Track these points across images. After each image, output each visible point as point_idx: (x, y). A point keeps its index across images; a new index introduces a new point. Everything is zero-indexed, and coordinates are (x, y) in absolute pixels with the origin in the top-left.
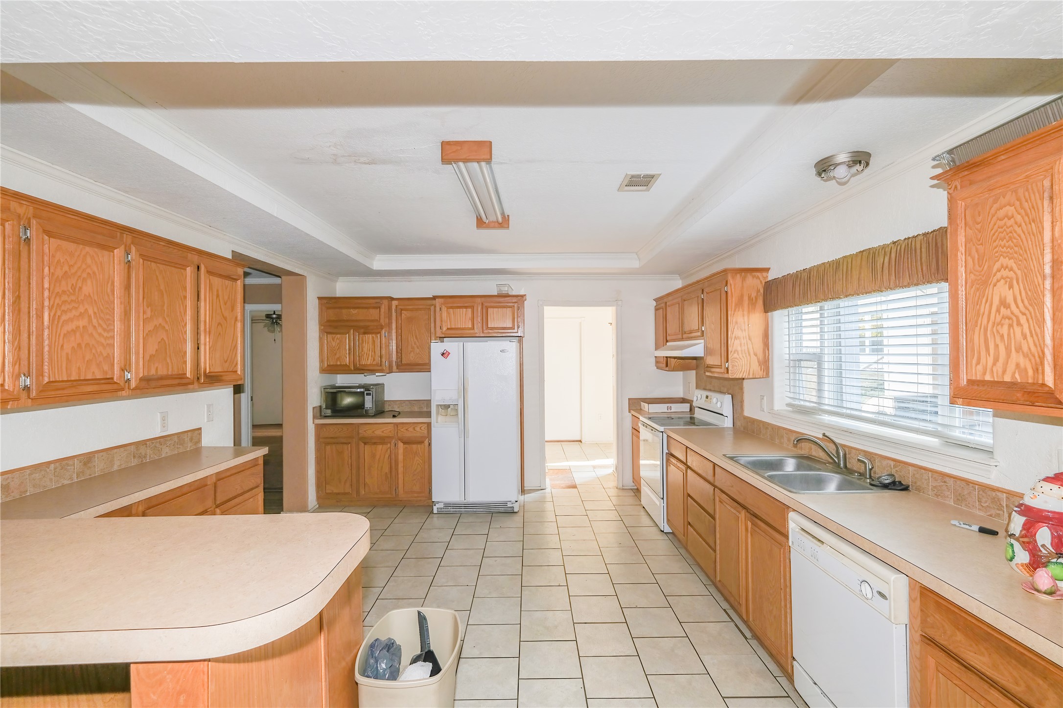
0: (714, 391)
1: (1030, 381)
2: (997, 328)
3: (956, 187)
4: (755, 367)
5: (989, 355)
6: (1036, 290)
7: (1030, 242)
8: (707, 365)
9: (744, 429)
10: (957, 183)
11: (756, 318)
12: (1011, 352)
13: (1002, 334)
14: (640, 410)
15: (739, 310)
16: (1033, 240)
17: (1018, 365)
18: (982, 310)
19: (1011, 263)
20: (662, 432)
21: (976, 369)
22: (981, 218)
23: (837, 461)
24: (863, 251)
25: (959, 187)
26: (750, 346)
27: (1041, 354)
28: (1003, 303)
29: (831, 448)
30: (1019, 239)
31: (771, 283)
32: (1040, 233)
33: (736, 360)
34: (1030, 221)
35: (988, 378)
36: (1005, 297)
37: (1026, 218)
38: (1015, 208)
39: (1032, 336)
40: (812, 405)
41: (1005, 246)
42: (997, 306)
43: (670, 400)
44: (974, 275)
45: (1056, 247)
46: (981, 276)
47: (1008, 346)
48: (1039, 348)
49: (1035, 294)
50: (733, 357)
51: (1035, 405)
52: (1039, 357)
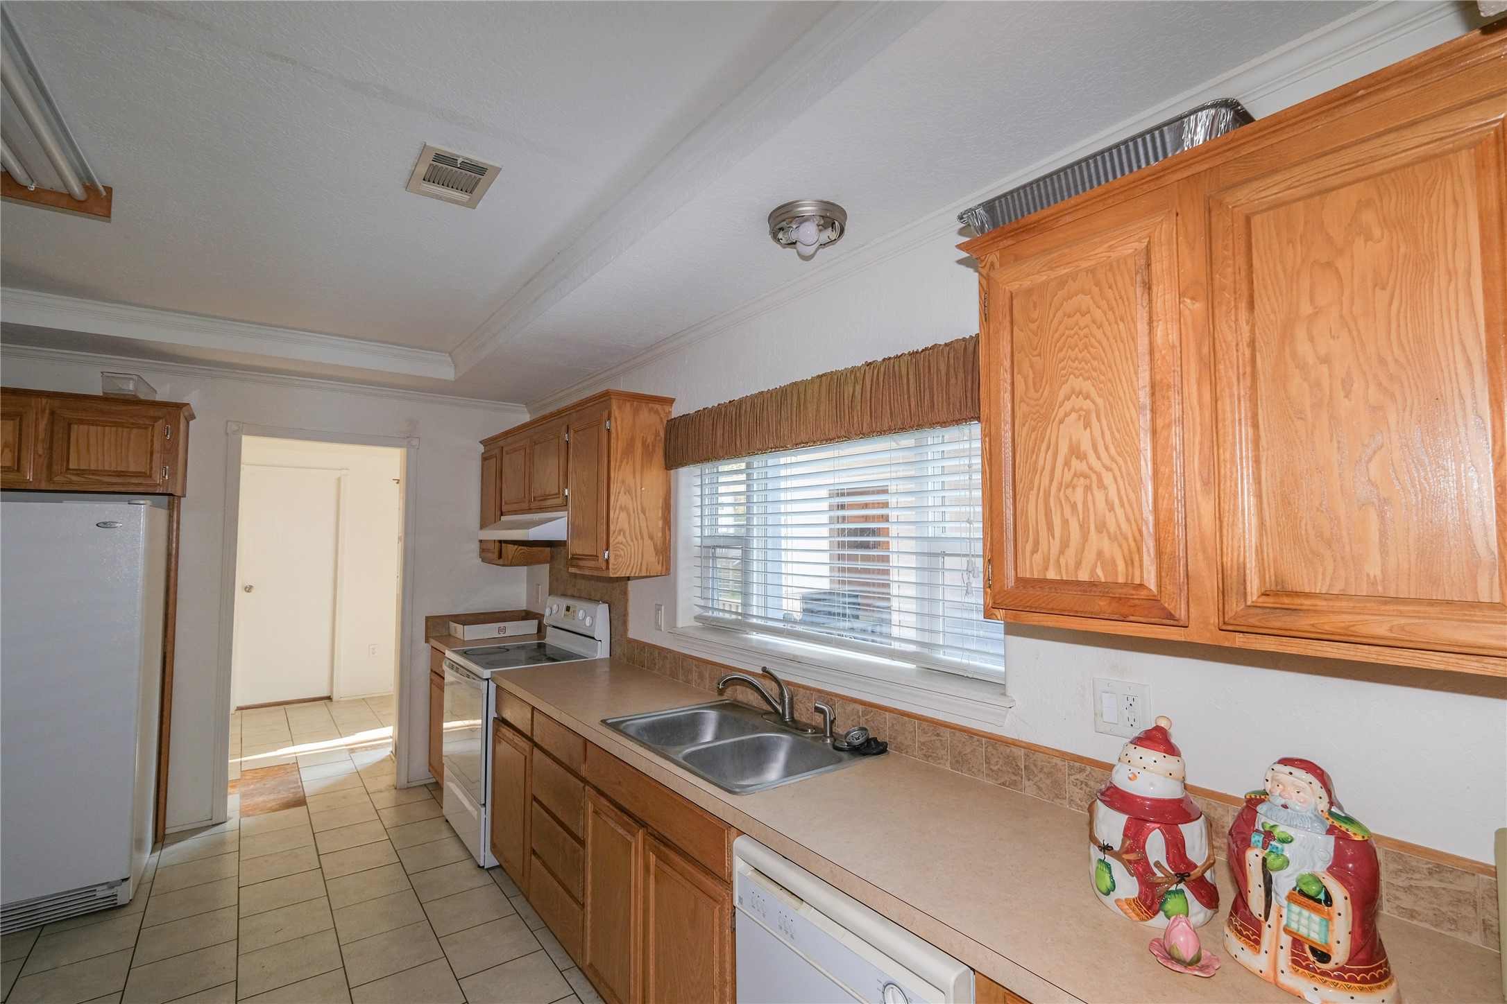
0: (580, 598)
1: (1121, 580)
2: (1065, 492)
3: (992, 265)
4: (651, 557)
5: (1053, 538)
6: (1128, 429)
7: (1117, 353)
8: (573, 555)
9: (628, 660)
10: (994, 258)
11: (653, 477)
12: (1089, 532)
13: (1075, 502)
14: (447, 639)
15: (627, 463)
16: (1122, 349)
17: (1100, 553)
18: (1041, 462)
19: (1087, 386)
20: (487, 680)
21: (1031, 562)
22: (1037, 312)
23: (781, 711)
24: (822, 376)
25: (997, 265)
26: (643, 524)
27: (1137, 534)
28: (1076, 452)
29: (770, 688)
30: (1100, 347)
31: (677, 422)
32: (1133, 339)
33: (621, 546)
34: (1115, 318)
35: (1051, 575)
36: (1079, 442)
37: (1110, 314)
38: (1092, 298)
39: (1122, 506)
40: (734, 617)
41: (1076, 359)
42: (1066, 457)
43: (504, 615)
44: (1028, 405)
45: (1159, 362)
46: (1038, 407)
47: (1083, 522)
48: (1134, 525)
49: (1126, 437)
50: (616, 541)
51: (1128, 619)
52: (1135, 540)
